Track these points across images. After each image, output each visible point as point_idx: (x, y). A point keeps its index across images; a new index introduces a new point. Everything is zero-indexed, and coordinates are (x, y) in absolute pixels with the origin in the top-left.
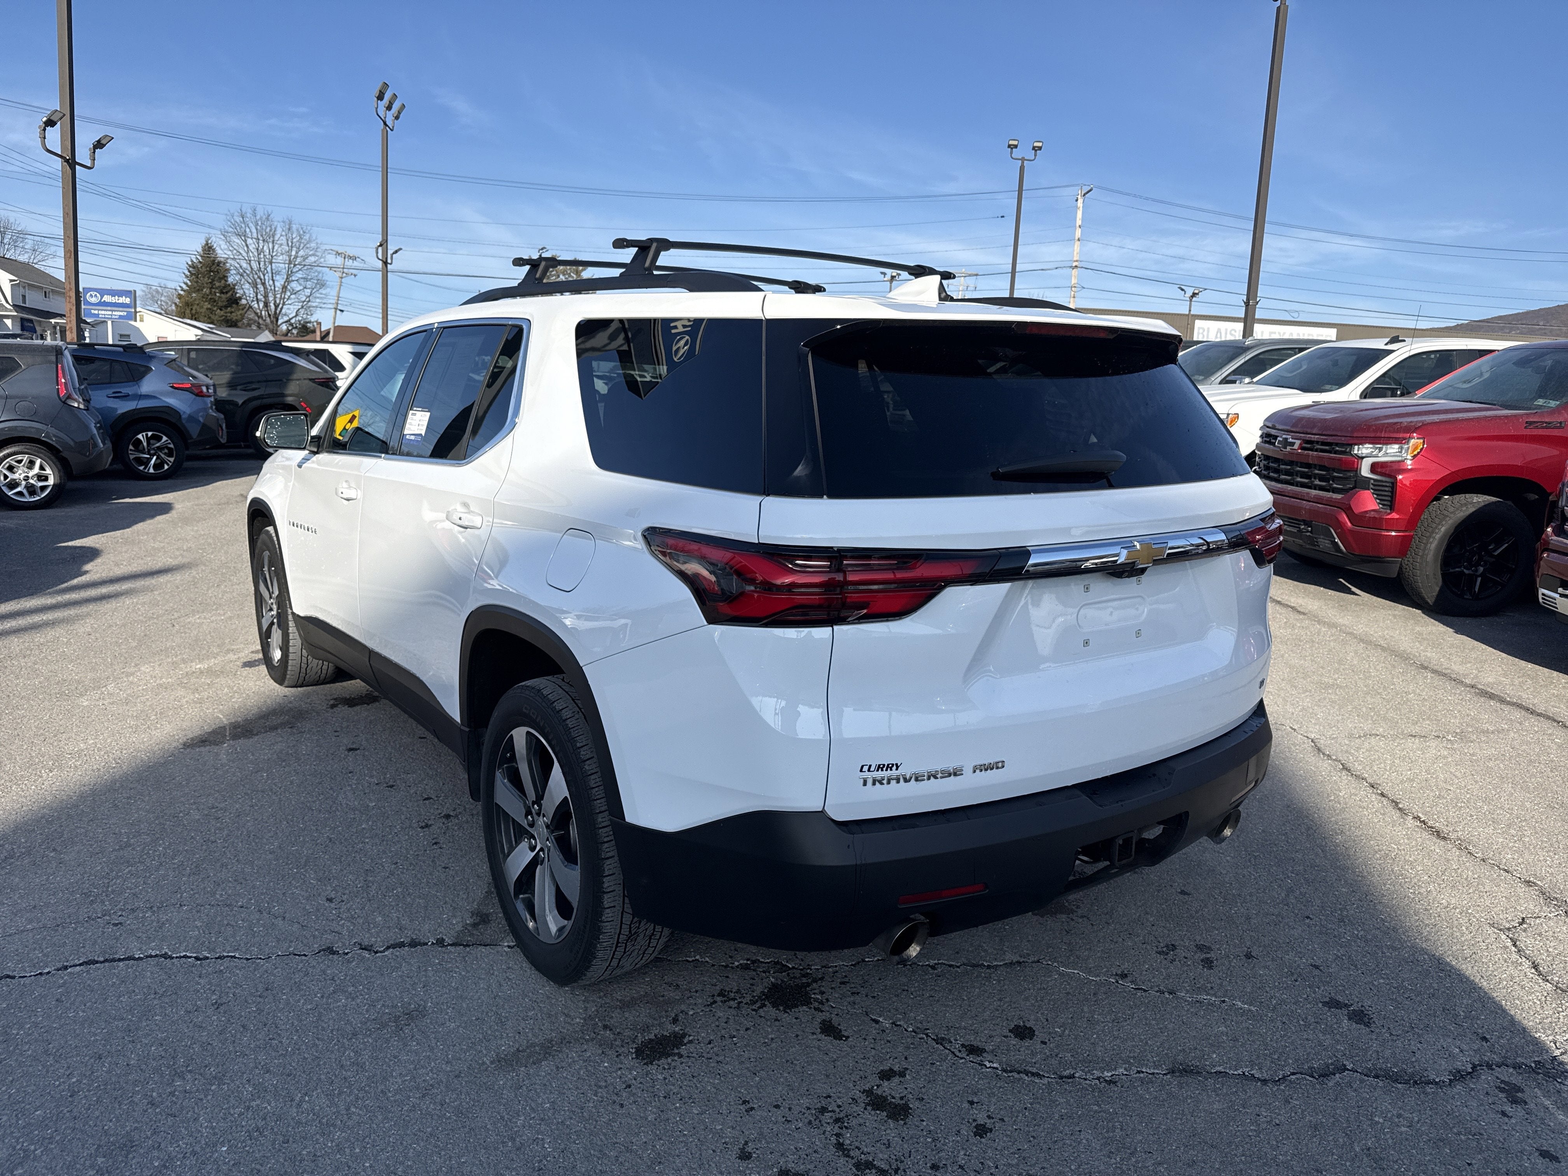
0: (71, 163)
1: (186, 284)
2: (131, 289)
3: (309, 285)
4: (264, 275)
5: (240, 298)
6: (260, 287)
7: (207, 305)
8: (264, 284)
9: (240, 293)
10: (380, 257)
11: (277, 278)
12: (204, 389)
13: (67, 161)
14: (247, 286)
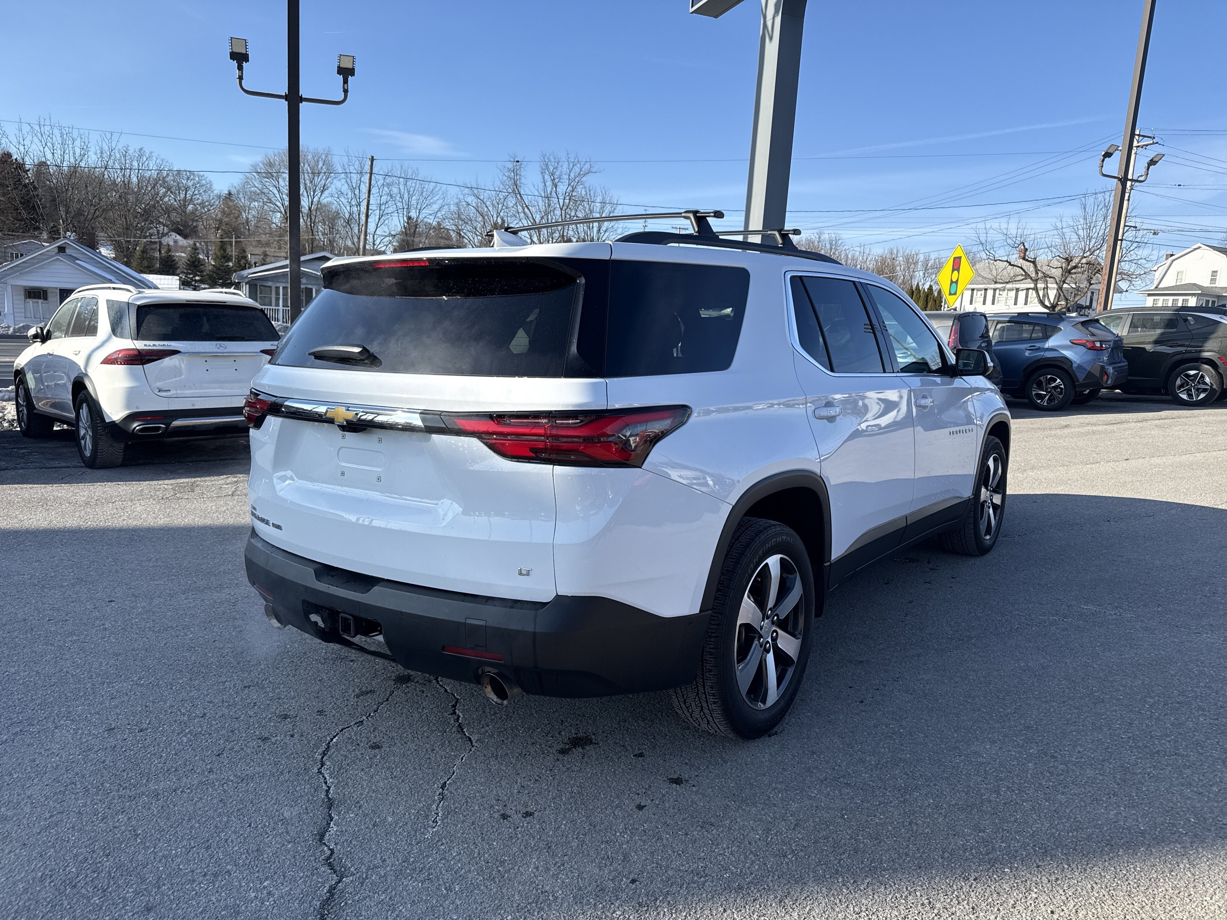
12: (1098, 344)
13: (1120, 180)
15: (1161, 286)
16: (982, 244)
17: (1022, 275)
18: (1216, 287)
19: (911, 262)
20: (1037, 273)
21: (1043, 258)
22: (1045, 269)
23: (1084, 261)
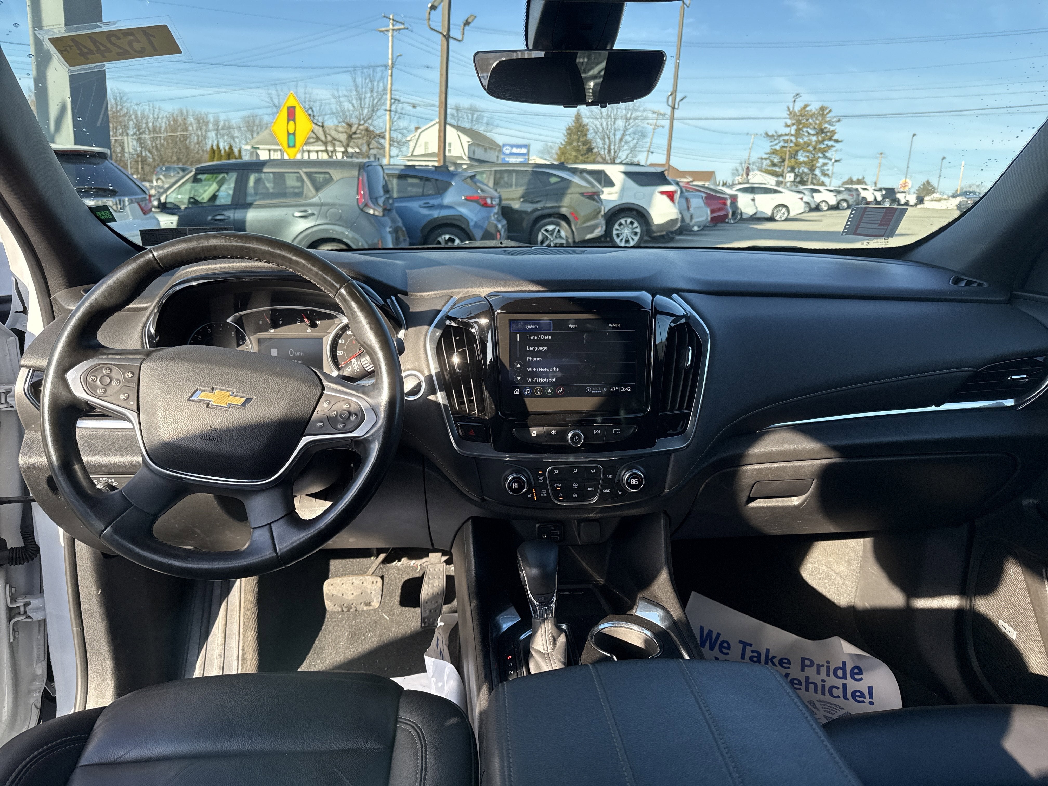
0: (447, 37)
1: (564, 140)
2: (528, 144)
3: (636, 136)
4: (610, 132)
5: (593, 148)
6: (607, 141)
7: (574, 153)
8: (609, 138)
9: (594, 145)
10: (670, 103)
11: (617, 133)
12: (489, 201)
13: (444, 36)
14: (599, 140)
15: (414, 154)
16: (276, 107)
17: (313, 138)
18: (452, 156)
19: (202, 122)
20: (326, 137)
21: (330, 123)
22: (334, 133)
23: (361, 127)
